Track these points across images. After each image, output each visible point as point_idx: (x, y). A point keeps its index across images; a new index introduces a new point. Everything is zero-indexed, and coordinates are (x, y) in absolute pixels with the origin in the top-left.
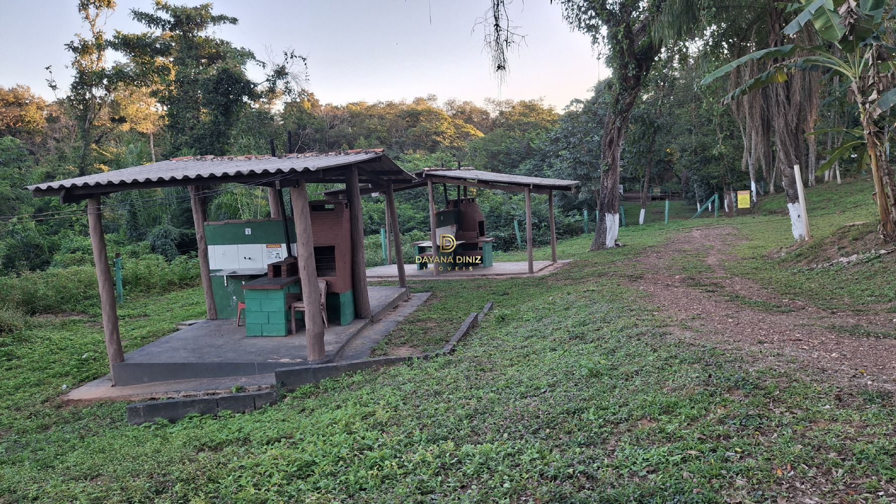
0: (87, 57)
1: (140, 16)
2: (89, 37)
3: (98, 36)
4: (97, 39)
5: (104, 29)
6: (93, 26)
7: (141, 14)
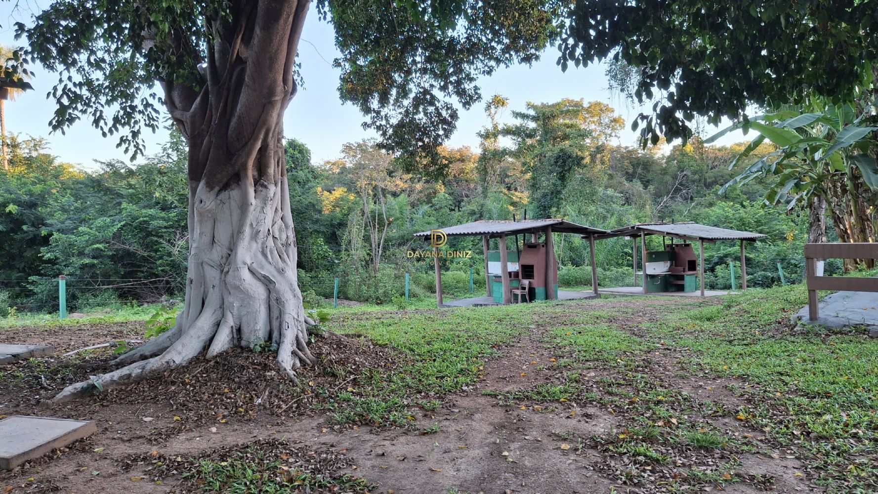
0: (488, 140)
1: (517, 115)
2: (490, 127)
3: (495, 126)
4: (495, 128)
5: (499, 121)
6: (493, 119)
7: (517, 114)
